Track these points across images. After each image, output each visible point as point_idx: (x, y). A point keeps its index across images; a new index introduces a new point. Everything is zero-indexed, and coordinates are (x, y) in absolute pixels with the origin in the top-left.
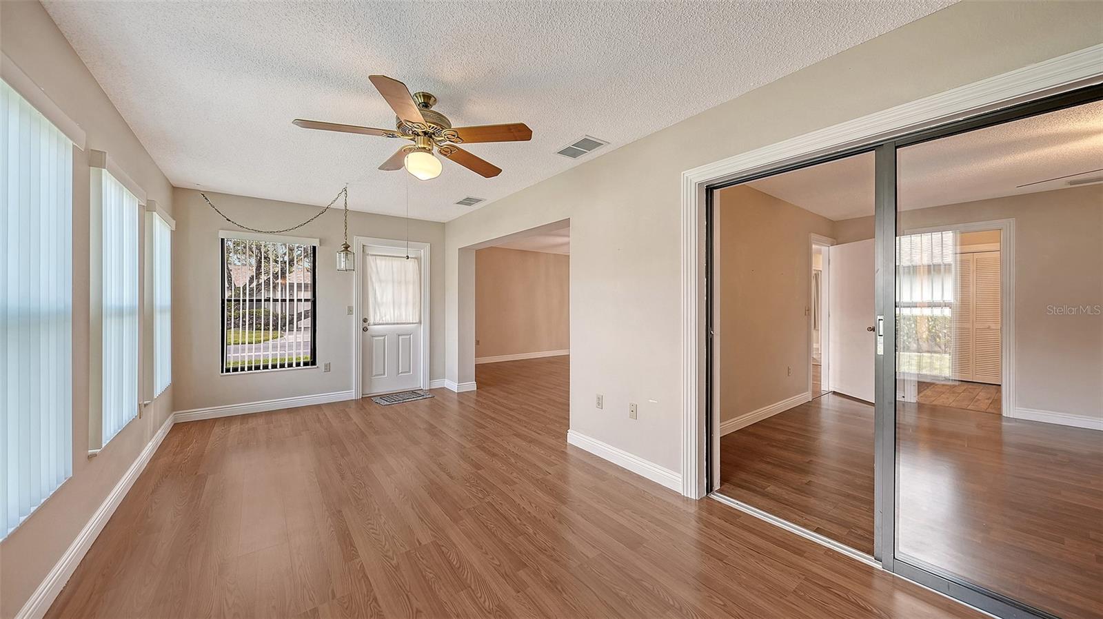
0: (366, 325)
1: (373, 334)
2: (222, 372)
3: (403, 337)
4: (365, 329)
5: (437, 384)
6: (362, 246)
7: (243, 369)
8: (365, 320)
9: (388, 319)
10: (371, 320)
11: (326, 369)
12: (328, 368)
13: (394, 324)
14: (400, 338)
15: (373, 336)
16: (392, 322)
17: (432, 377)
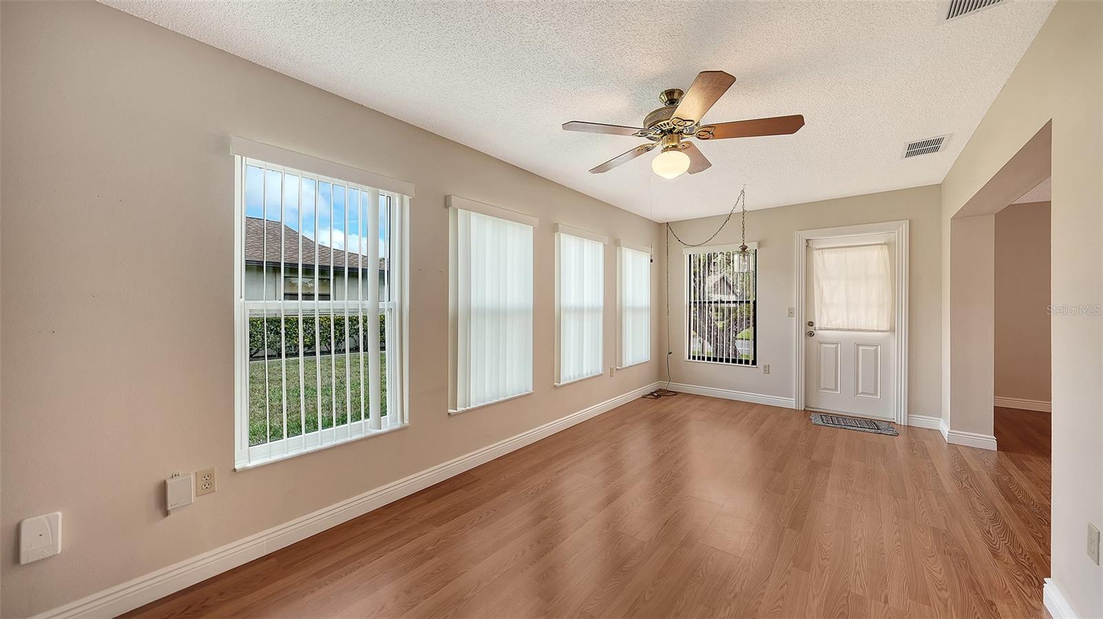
0: (811, 329)
1: (821, 340)
2: (689, 358)
3: (864, 348)
4: (811, 334)
5: (921, 421)
6: (804, 242)
7: (703, 359)
8: (811, 324)
9: (839, 323)
10: (817, 325)
11: (765, 370)
12: (767, 370)
13: (849, 330)
14: (861, 348)
15: (820, 343)
16: (846, 328)
17: (911, 409)
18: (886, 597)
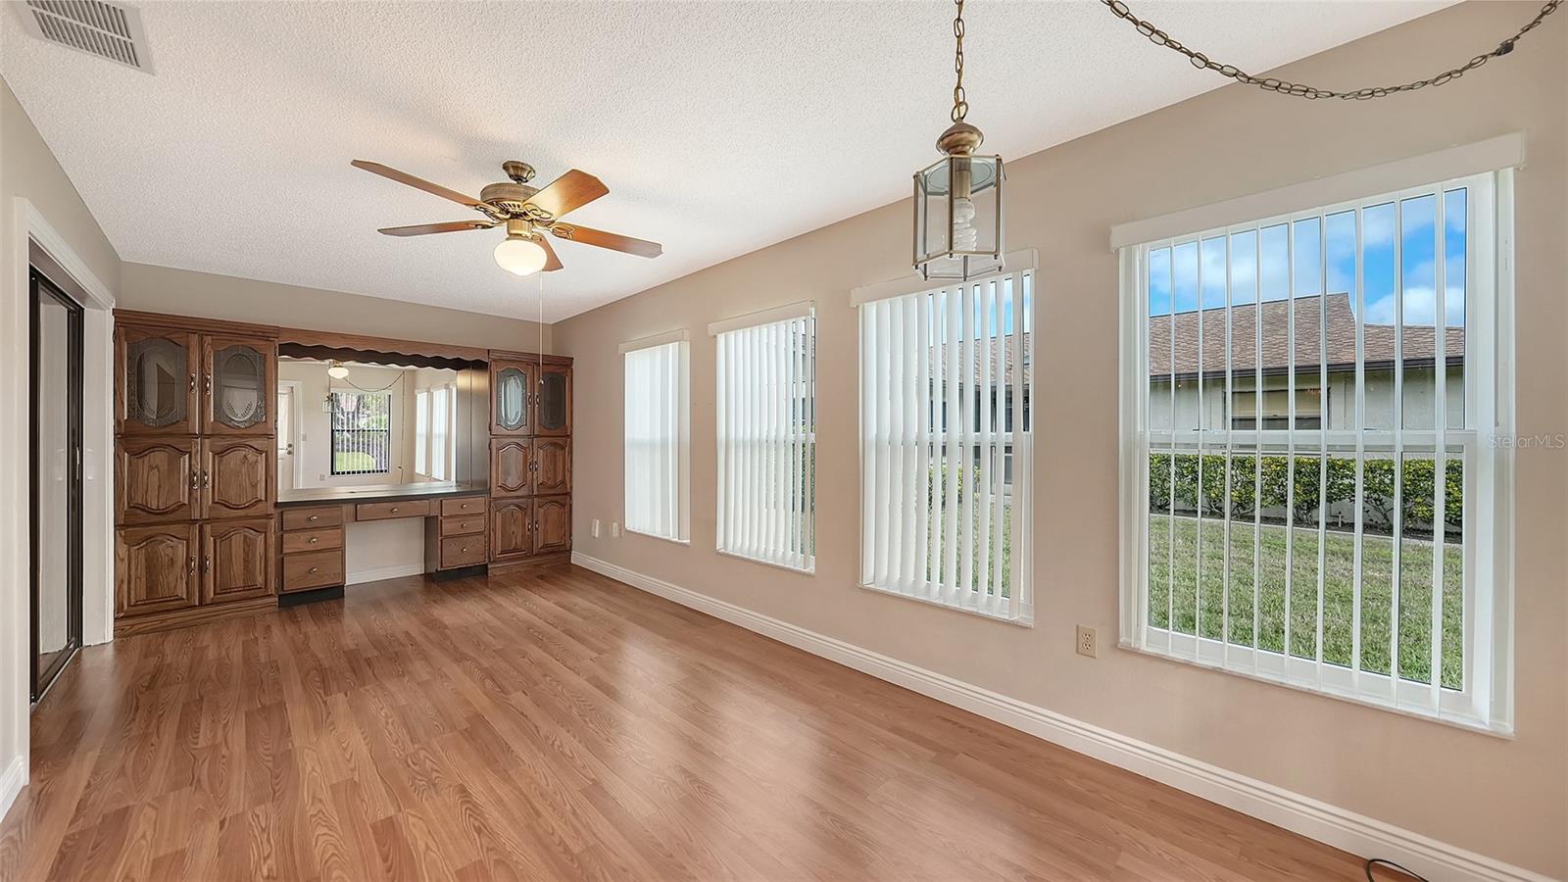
18: (221, 829)
